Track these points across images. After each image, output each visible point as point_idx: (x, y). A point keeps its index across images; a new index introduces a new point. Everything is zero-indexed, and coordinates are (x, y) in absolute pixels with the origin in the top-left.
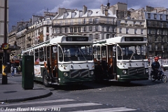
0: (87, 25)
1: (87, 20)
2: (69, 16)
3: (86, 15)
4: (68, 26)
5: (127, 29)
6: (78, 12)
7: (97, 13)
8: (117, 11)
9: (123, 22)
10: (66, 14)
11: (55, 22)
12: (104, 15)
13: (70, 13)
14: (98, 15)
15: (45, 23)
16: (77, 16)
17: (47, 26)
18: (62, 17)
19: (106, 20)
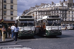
0: (53, 10)
1: (53, 8)
2: (46, 7)
3: (53, 6)
4: (45, 11)
5: (73, 12)
6: (49, 5)
7: (58, 5)
8: (68, 3)
9: (70, 8)
10: (44, 6)
11: (39, 10)
12: (61, 6)
13: (46, 5)
14: (58, 6)
15: (35, 10)
16: (49, 6)
17: (36, 11)
18: (42, 7)
19: (62, 8)
